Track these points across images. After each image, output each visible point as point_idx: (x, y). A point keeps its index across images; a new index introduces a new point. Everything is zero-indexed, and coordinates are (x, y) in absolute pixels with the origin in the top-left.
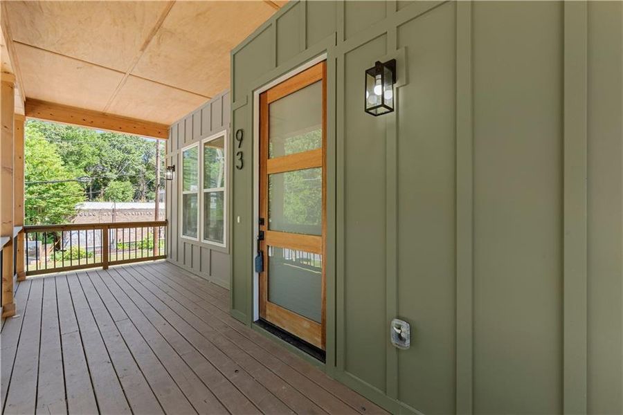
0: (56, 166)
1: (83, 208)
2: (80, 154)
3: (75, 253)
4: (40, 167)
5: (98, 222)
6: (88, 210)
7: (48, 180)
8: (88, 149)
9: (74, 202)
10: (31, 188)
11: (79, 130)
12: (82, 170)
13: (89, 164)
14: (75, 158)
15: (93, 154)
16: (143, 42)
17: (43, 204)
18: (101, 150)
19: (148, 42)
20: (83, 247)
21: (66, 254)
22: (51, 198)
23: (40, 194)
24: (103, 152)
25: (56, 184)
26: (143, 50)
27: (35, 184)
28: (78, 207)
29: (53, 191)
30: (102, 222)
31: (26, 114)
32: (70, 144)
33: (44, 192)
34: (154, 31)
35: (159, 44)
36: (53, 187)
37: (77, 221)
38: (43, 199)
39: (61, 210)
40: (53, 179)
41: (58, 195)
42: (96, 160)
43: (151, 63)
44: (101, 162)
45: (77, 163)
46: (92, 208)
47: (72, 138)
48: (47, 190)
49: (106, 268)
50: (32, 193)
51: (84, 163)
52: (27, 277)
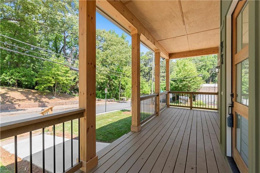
0: (194, 71)
1: (203, 86)
2: (206, 66)
3: (199, 102)
4: (189, 73)
5: (208, 92)
6: (204, 87)
7: (191, 77)
8: (208, 63)
9: (199, 84)
10: (187, 80)
11: (205, 57)
12: (206, 71)
13: (209, 69)
14: (204, 67)
15: (211, 64)
16: (182, 22)
17: (190, 85)
18: (214, 62)
19: (184, 21)
20: (202, 101)
21: (197, 103)
22: (192, 82)
23: (189, 81)
24: (215, 63)
25: (194, 78)
26: (184, 24)
27: (188, 78)
28: (201, 86)
29: (193, 80)
30: (210, 92)
31: (169, 58)
32: (202, 62)
33: (190, 81)
34: (183, 16)
35: (187, 19)
36: (193, 79)
37: (201, 91)
38: (190, 83)
39: (195, 87)
40: (193, 76)
41: (194, 82)
42: (212, 67)
43: (190, 27)
44: (214, 67)
45: (205, 69)
46: (206, 86)
47: (203, 60)
48: (191, 80)
49: (191, 109)
50: (187, 81)
51: (207, 69)
52: (170, 106)
